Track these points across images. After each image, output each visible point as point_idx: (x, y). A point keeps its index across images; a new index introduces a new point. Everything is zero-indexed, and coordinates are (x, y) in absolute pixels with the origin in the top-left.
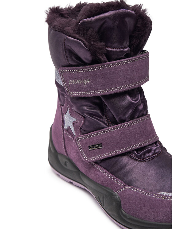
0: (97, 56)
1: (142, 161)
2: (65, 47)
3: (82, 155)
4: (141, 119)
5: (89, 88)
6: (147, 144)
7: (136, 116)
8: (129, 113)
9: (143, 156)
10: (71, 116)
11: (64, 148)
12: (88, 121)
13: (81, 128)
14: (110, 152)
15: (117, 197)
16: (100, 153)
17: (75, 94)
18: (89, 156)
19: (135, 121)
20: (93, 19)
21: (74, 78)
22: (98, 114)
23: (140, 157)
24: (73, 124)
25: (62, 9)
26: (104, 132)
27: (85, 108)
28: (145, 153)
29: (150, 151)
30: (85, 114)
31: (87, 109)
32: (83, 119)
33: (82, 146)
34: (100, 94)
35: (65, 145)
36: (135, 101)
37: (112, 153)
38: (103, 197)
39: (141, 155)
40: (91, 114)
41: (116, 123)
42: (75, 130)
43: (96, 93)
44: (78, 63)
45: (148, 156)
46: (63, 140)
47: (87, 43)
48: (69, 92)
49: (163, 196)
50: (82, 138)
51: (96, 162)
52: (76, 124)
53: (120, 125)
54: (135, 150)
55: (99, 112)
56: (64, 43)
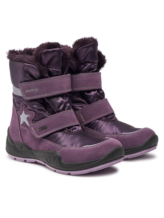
0: (43, 74)
1: (71, 134)
2: (24, 70)
3: (35, 134)
4: (69, 110)
5: (38, 94)
6: (73, 125)
7: (66, 109)
8: (62, 106)
9: (71, 131)
10: (26, 114)
11: (20, 137)
12: (37, 114)
13: (33, 120)
14: (52, 130)
15: (59, 154)
16: (46, 132)
17: (29, 98)
18: (39, 135)
19: (65, 111)
20: (50, 50)
21: (29, 88)
22: (43, 109)
23: (70, 132)
24: (27, 118)
25: (17, 51)
26: (48, 119)
27: (35, 106)
28: (73, 130)
29: (75, 129)
30: (36, 110)
31: (36, 107)
32: (34, 113)
33: (34, 129)
34: (45, 96)
35: (21, 135)
36: (65, 100)
37: (53, 131)
38: (50, 157)
39: (70, 131)
40: (39, 110)
41: (54, 113)
42: (28, 122)
43: (42, 96)
44: (30, 79)
45: (75, 131)
46: (20, 132)
47: (37, 66)
48: (25, 98)
49: (85, 147)
50: (34, 125)
51: (44, 138)
52: (29, 118)
53: (57, 114)
54: (67, 128)
55: (43, 108)
56: (24, 67)
